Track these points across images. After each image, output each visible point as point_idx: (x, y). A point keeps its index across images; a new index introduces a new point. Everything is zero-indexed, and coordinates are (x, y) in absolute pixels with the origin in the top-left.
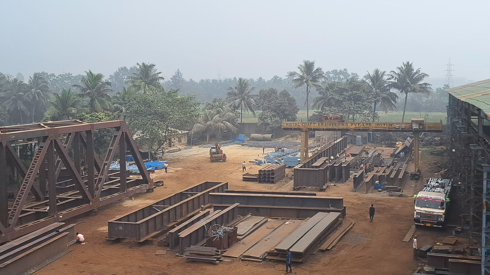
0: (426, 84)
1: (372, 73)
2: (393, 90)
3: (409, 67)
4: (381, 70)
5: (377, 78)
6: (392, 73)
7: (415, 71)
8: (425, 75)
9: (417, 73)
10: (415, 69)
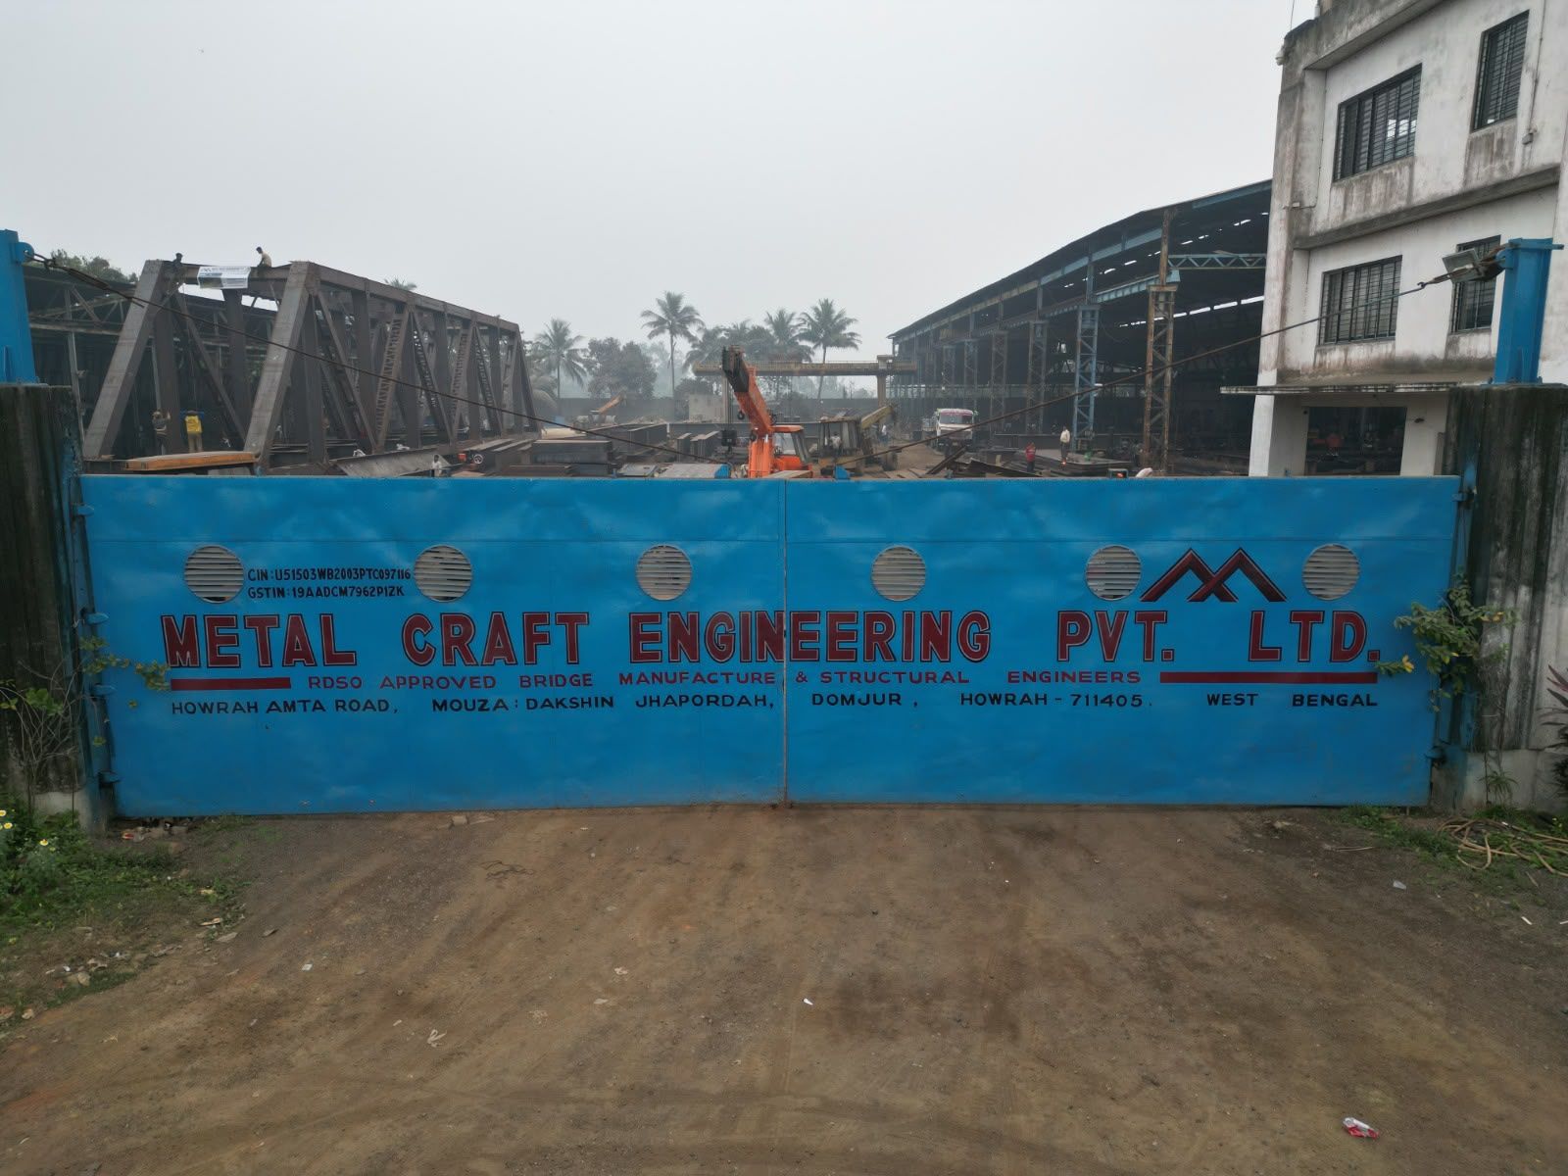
0: (852, 334)
1: (775, 316)
2: (804, 343)
3: (827, 307)
4: (788, 312)
5: (781, 323)
6: (803, 317)
7: (836, 314)
8: (849, 321)
9: (839, 316)
10: (837, 309)
